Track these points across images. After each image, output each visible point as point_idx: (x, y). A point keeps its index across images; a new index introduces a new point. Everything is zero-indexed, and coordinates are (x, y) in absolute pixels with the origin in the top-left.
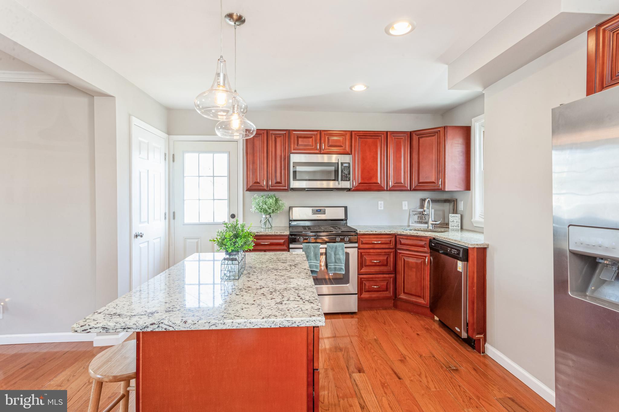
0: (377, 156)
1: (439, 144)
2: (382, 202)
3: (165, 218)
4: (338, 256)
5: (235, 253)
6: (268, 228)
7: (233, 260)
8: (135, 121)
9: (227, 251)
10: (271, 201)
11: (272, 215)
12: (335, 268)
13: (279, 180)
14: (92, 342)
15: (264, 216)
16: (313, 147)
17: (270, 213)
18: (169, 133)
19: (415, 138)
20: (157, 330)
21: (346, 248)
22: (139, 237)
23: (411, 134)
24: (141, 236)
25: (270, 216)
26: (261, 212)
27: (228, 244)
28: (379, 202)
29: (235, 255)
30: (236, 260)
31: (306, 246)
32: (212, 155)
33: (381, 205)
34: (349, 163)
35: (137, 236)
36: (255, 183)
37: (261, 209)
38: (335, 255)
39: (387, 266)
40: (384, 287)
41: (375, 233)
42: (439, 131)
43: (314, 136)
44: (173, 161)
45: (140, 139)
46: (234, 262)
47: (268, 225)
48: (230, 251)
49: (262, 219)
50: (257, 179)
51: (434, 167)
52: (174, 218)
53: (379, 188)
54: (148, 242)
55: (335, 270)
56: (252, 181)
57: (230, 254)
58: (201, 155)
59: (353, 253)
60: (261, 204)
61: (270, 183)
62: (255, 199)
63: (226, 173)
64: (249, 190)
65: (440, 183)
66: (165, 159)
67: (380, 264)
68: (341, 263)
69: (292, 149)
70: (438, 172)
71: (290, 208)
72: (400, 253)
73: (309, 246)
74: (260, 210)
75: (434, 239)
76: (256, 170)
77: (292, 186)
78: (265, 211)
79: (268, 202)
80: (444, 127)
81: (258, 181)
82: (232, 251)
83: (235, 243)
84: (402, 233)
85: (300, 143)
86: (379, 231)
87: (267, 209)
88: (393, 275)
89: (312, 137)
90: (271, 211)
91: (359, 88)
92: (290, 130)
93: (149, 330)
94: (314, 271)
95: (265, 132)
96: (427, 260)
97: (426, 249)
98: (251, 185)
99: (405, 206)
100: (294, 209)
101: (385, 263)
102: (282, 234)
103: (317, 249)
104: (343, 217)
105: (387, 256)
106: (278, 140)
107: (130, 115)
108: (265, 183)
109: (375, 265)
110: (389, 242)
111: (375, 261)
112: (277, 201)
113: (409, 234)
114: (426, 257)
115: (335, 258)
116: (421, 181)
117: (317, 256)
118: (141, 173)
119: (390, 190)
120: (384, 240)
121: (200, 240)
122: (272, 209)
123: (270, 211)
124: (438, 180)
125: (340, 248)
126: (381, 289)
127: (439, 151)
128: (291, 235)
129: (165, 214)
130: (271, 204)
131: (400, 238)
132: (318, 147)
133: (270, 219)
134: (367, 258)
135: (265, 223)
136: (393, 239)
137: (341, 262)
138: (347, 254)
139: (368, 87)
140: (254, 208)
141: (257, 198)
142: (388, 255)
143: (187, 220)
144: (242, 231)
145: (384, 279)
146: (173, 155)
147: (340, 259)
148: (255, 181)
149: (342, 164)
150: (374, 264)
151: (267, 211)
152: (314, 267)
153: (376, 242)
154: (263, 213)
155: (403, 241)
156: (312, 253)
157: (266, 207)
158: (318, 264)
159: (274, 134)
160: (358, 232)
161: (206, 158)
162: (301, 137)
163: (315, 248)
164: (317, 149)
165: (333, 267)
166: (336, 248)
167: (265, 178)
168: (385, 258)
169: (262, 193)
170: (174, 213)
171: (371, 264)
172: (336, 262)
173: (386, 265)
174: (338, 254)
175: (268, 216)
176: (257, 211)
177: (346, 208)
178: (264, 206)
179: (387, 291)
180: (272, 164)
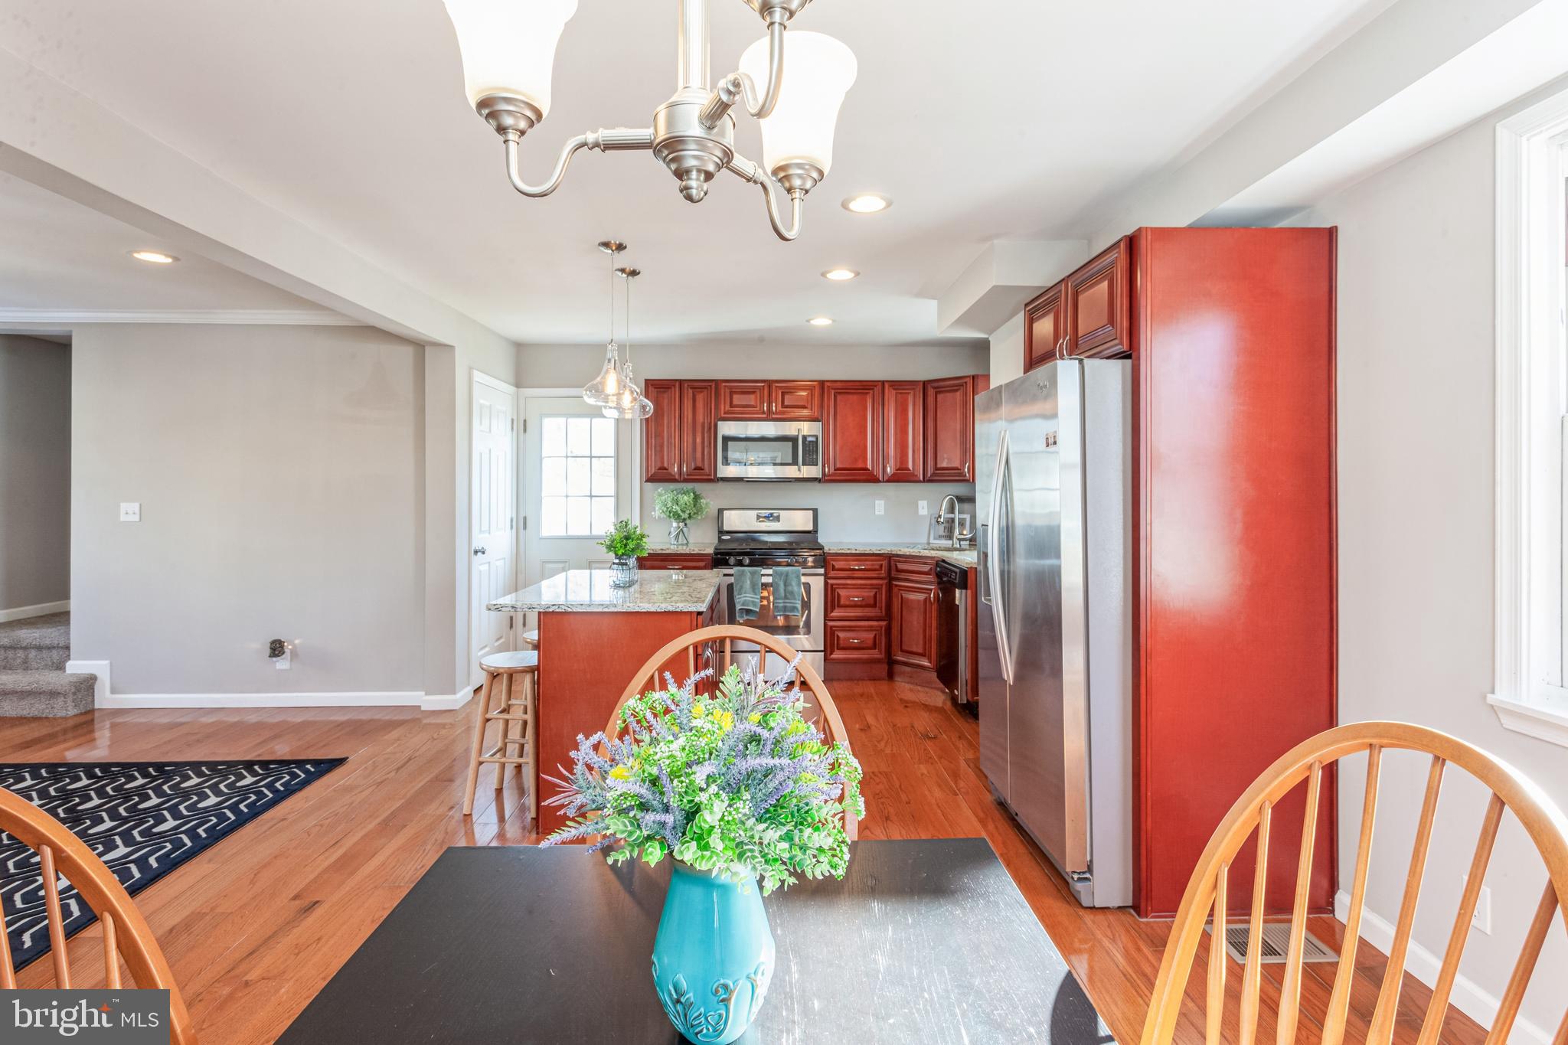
0: (866, 423)
1: (965, 404)
2: (882, 502)
3: (512, 527)
4: (790, 588)
5: (625, 557)
6: (682, 544)
7: (622, 564)
8: (477, 376)
9: (616, 555)
10: (686, 499)
11: (688, 522)
12: (785, 607)
13: (699, 464)
14: (420, 707)
15: (675, 524)
16: (758, 409)
17: (684, 520)
18: (518, 385)
19: (931, 392)
20: (557, 610)
21: (804, 575)
22: (479, 554)
23: (925, 384)
24: (483, 553)
25: (686, 524)
26: (670, 517)
27: (619, 545)
28: (877, 502)
29: (626, 559)
30: (626, 564)
31: (739, 571)
32: (588, 420)
33: (880, 506)
34: (817, 437)
35: (476, 552)
36: (660, 469)
37: (670, 513)
38: (785, 585)
39: (876, 607)
40: (870, 643)
41: (854, 552)
42: (966, 383)
43: (758, 391)
44: (525, 431)
45: (482, 401)
46: (624, 567)
47: (681, 539)
48: (620, 553)
49: (672, 529)
50: (663, 463)
51: (958, 442)
52: (525, 528)
53: (870, 478)
54: (489, 563)
55: (785, 611)
56: (655, 467)
57: (620, 559)
58: (570, 420)
59: (817, 584)
60: (669, 504)
61: (685, 469)
62: (660, 495)
63: (611, 452)
64: (648, 480)
65: (966, 470)
66: (512, 428)
67: (864, 603)
68: (795, 599)
69: (722, 412)
70: (965, 452)
71: (720, 511)
72: (896, 586)
73: (743, 571)
74: (668, 513)
75: (944, 561)
76: (662, 446)
77: (719, 475)
78: (677, 516)
79: (682, 502)
80: (973, 377)
81: (666, 465)
82: (623, 554)
83: (626, 545)
84: (899, 553)
85: (735, 402)
86: (861, 549)
87: (680, 512)
88: (883, 623)
89: (754, 392)
90: (687, 516)
91: (821, 322)
92: (718, 380)
93: (551, 610)
94: (751, 610)
95: (677, 384)
96: (932, 596)
97: (930, 578)
98: (653, 472)
99: (923, 508)
100: (725, 512)
101: (872, 602)
102: (702, 552)
103: (756, 576)
104: (810, 528)
105: (875, 590)
106: (700, 398)
107: (470, 369)
108: (676, 469)
109: (855, 606)
110: (877, 567)
111: (856, 599)
112: (697, 498)
113: (908, 554)
114: (931, 590)
115: (785, 590)
116: (939, 466)
117: (756, 587)
118: (483, 454)
119: (889, 481)
120: (868, 564)
121: (567, 564)
122: (688, 512)
123: (684, 516)
124: (963, 463)
125: (794, 575)
126: (865, 646)
127: (965, 417)
128: (716, 554)
129: (512, 520)
130: (686, 504)
131: (896, 561)
132: (765, 408)
133: (685, 529)
134: (843, 593)
135: (678, 535)
136: (885, 563)
137: (794, 596)
138: (807, 586)
139: (834, 321)
140: (658, 512)
141: (663, 495)
142: (878, 588)
143: (546, 532)
144: (634, 532)
145: (870, 629)
146: (525, 421)
147: (792, 593)
148: (659, 465)
149: (804, 438)
150: (852, 603)
151: (679, 516)
152: (751, 604)
153: (857, 568)
154: (672, 520)
155: (901, 566)
156: (749, 582)
157: (678, 508)
158: (756, 600)
159: (691, 388)
160: (826, 549)
161: (579, 426)
162: (736, 393)
163: (753, 574)
164: (763, 413)
165: (781, 605)
166: (787, 575)
167: (677, 461)
168: (872, 594)
169: (672, 486)
170: (525, 519)
171: (847, 603)
172: (786, 597)
173: (874, 605)
174: (791, 585)
175: (682, 525)
176: (663, 515)
177: (815, 511)
178: (674, 507)
179: (875, 649)
180: (687, 439)
